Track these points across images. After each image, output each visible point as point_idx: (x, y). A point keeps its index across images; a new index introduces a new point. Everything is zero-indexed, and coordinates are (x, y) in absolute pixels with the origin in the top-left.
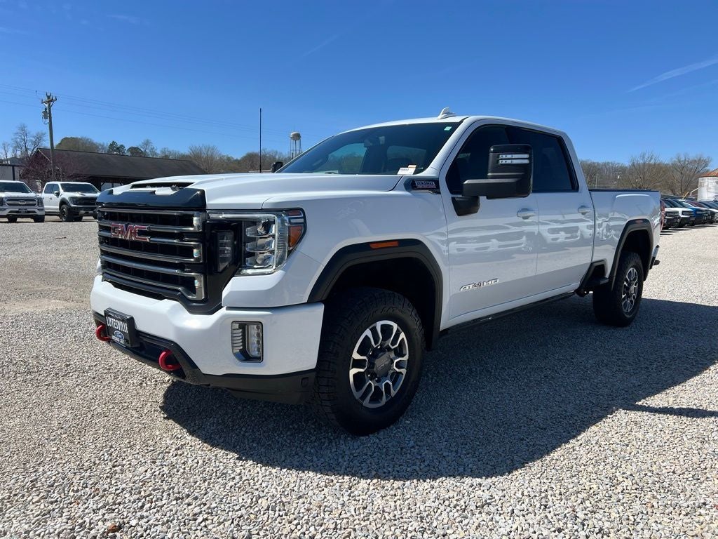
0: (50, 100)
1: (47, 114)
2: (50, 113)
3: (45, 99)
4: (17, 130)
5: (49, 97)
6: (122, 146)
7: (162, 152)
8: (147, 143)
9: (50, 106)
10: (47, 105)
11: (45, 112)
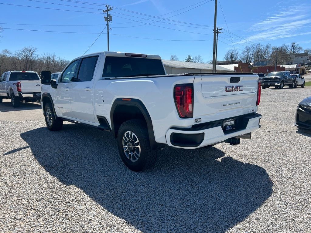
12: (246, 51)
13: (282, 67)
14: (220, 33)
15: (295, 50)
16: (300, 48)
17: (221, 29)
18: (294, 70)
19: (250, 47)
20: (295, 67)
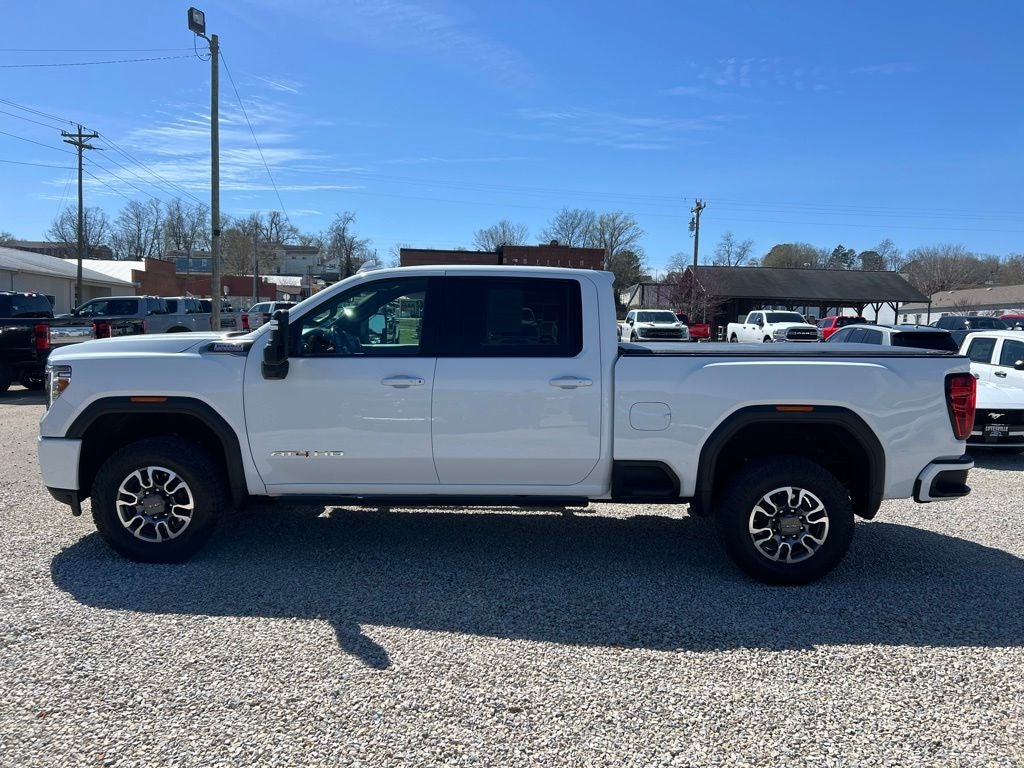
0: (699, 208)
1: (694, 226)
2: (697, 224)
3: (695, 207)
4: (721, 240)
5: (698, 204)
6: (851, 250)
7: (909, 255)
8: (887, 244)
9: (698, 216)
10: (695, 214)
11: (692, 223)
12: (131, 215)
13: (266, 282)
14: (90, 147)
15: (280, 234)
16: (293, 230)
17: (96, 136)
18: (299, 293)
19: (143, 205)
20: (299, 284)
